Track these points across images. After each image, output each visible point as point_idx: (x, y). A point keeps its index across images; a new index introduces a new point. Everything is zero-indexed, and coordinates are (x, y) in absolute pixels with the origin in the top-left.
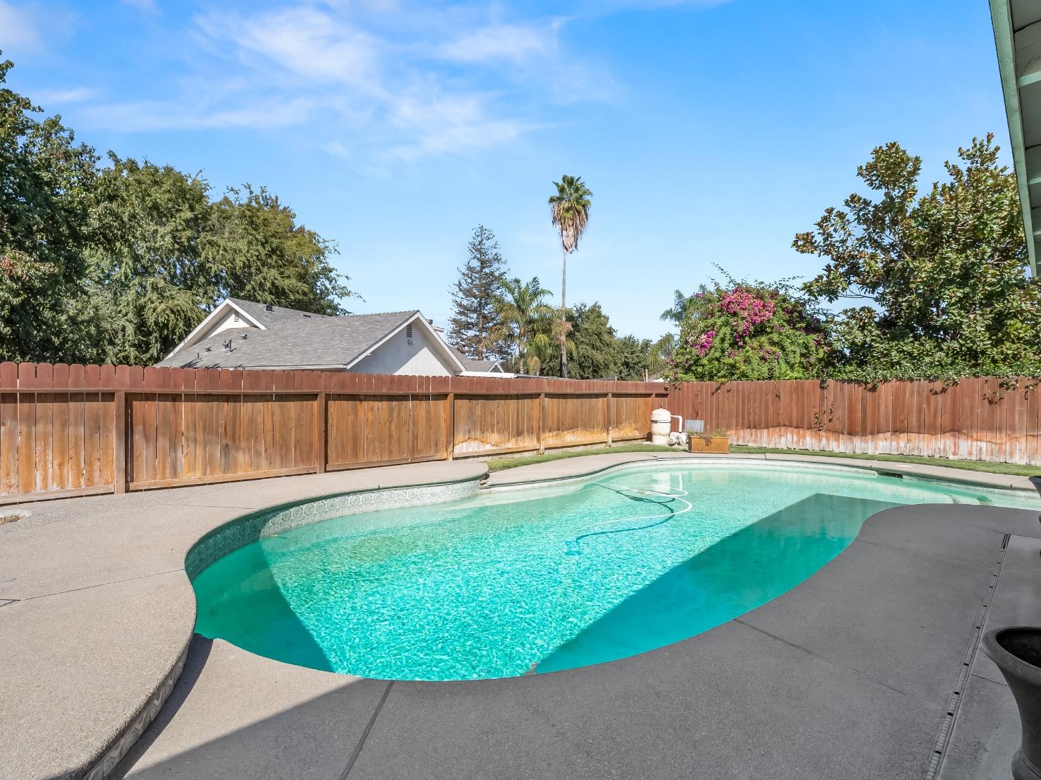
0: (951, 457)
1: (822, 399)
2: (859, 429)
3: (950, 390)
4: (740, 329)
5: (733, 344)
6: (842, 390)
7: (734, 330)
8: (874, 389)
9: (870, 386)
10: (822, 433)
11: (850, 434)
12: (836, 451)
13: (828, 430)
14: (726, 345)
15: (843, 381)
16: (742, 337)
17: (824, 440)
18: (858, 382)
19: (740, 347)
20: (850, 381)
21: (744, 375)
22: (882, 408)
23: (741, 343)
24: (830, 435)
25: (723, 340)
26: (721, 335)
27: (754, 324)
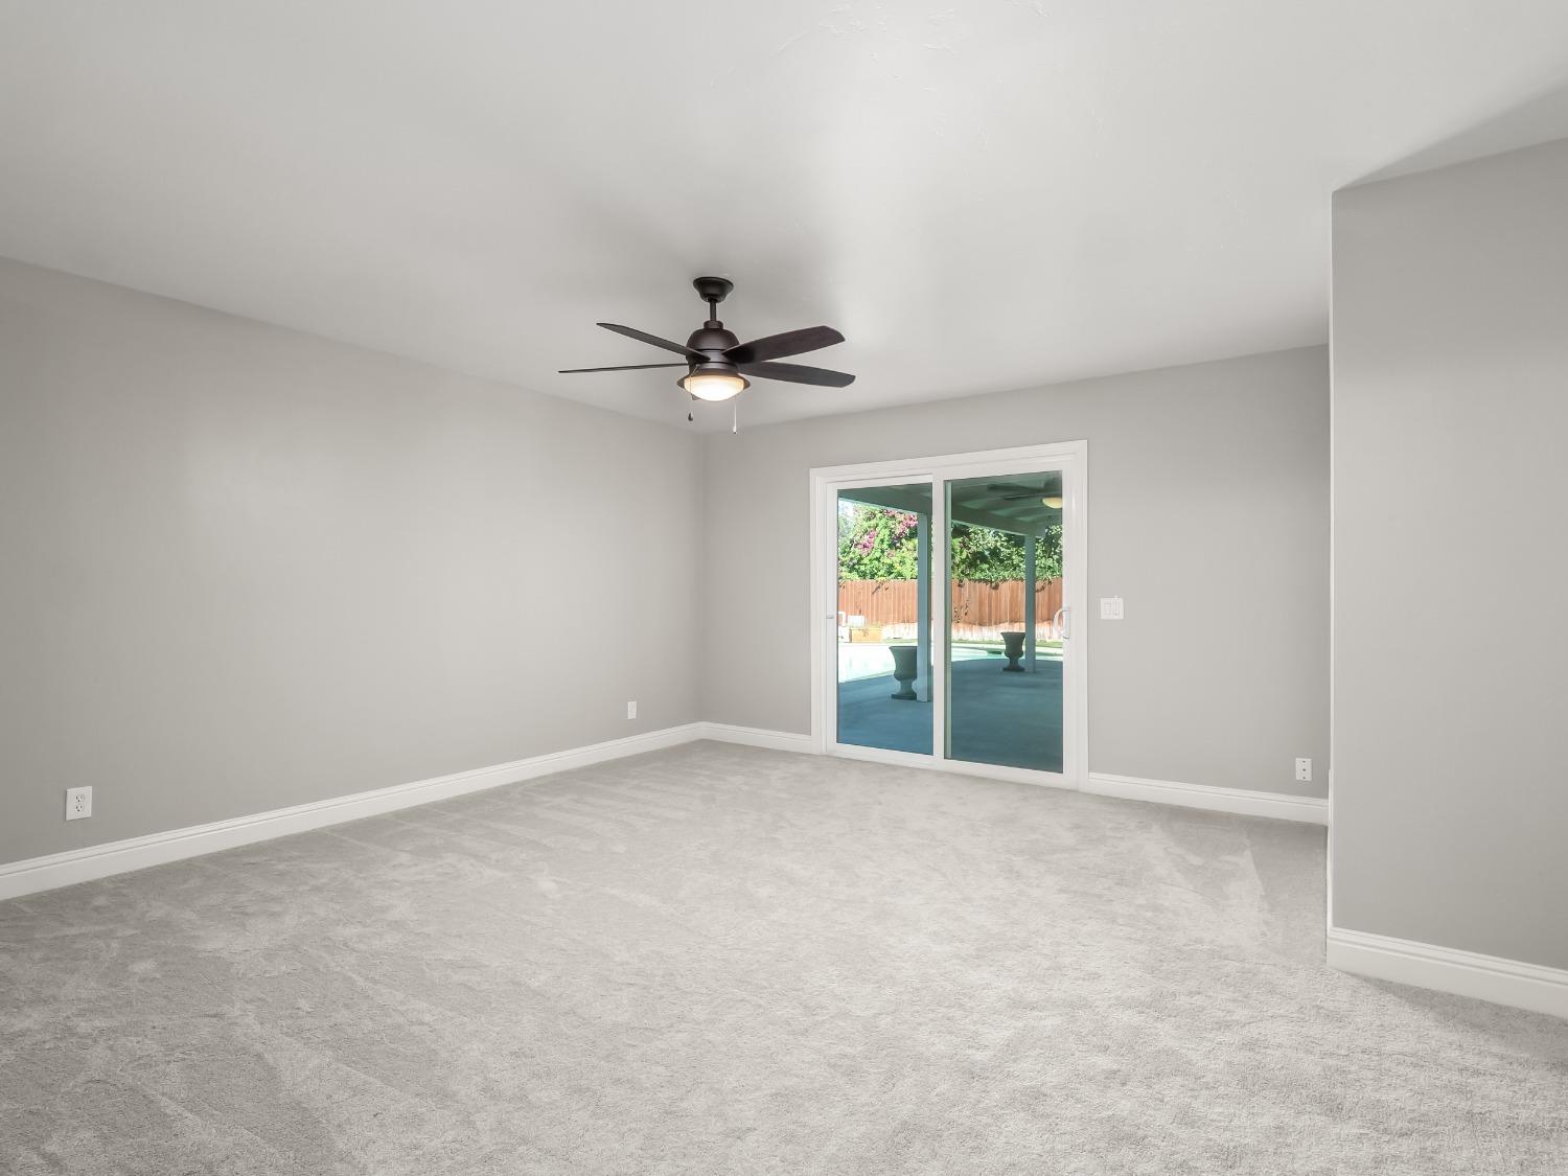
0: (1048, 641)
1: (960, 595)
2: (986, 620)
3: (1047, 588)
4: (897, 532)
5: (892, 546)
6: (974, 587)
7: (891, 533)
8: (996, 587)
9: (994, 585)
10: (960, 625)
11: (981, 625)
12: (971, 639)
13: (965, 622)
14: (885, 546)
15: (975, 581)
16: (899, 538)
17: (961, 630)
18: (985, 581)
19: (897, 548)
20: (980, 580)
21: (900, 575)
22: (1003, 601)
23: (898, 545)
24: (966, 626)
25: (882, 541)
26: (881, 536)
27: (909, 527)
